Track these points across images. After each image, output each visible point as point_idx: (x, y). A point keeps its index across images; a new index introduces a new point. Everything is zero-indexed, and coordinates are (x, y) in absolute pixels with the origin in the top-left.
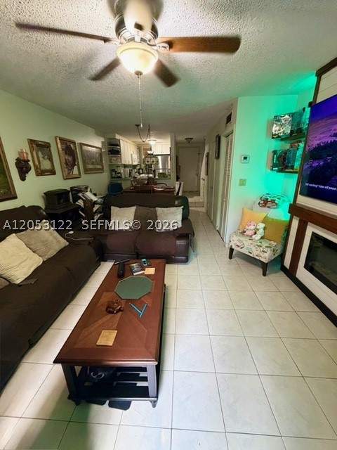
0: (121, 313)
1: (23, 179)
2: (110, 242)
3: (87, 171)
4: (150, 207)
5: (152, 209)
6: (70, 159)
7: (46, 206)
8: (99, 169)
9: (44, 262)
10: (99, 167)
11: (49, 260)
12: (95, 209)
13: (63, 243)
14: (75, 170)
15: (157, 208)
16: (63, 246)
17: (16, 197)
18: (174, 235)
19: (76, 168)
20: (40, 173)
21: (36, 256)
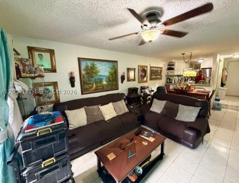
0: (123, 150)
1: (122, 82)
2: (147, 117)
3: (151, 79)
4: (175, 103)
5: (176, 104)
6: (144, 74)
7: (128, 95)
8: (159, 78)
9: (117, 116)
10: (159, 77)
11: (119, 115)
12: (148, 98)
13: (127, 110)
14: (145, 79)
15: (180, 105)
16: (126, 112)
17: (118, 89)
18: (186, 126)
19: (146, 78)
20: (129, 80)
21: (115, 112)
